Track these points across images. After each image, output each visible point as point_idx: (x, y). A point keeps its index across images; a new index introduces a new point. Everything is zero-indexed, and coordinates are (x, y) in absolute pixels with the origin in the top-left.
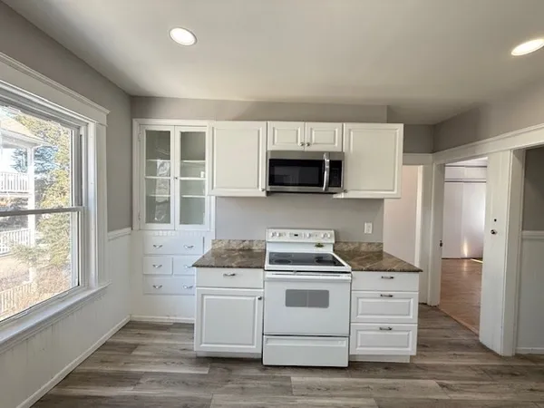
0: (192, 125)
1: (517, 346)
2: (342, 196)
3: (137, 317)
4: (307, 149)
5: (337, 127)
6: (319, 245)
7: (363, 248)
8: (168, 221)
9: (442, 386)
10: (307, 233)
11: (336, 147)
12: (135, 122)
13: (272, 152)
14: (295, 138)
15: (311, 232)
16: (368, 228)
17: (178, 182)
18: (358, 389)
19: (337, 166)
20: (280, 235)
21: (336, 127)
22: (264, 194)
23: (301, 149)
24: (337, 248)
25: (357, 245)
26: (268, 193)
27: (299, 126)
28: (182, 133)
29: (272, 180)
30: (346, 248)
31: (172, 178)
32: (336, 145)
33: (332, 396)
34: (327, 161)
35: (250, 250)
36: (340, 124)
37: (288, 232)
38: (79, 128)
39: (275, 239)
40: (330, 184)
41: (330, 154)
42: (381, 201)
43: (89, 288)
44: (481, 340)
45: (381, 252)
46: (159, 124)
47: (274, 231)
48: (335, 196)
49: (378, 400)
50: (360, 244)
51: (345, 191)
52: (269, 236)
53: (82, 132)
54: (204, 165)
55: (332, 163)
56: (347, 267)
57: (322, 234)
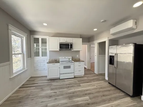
0: (44, 37)
1: (99, 72)
2: (73, 50)
3: (32, 76)
4: (66, 42)
6: (69, 59)
8: (39, 56)
10: (67, 57)
11: (71, 42)
12: (31, 36)
13: (60, 43)
14: (64, 40)
15: (68, 57)
16: (77, 56)
17: (41, 48)
19: (71, 45)
21: (71, 39)
22: (59, 50)
23: (65, 42)
24: (72, 59)
25: (76, 59)
26: (60, 50)
27: (65, 38)
28: (42, 39)
29: (60, 47)
30: (74, 59)
31: (40, 47)
34: (70, 44)
35: (56, 61)
36: (72, 38)
37: (64, 57)
38: (22, 38)
39: (61, 58)
40: (70, 48)
41: (70, 43)
43: (24, 69)
44: (95, 73)
46: (37, 37)
48: (72, 50)
49: (78, 80)
52: (60, 58)
53: (23, 39)
54: (46, 45)
55: (70, 45)
56: (73, 62)
57: (69, 57)
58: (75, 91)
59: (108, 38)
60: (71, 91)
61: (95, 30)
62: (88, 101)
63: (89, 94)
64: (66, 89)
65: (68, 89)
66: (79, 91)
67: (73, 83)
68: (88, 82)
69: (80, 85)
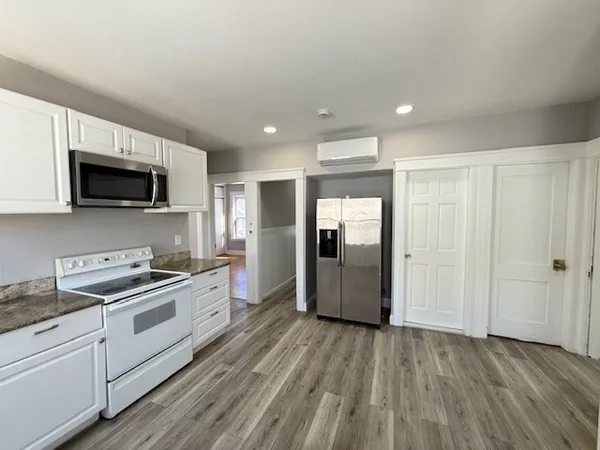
2: (165, 210)
4: (126, 156)
5: (156, 140)
6: (135, 266)
7: (176, 259)
9: (246, 332)
11: (157, 161)
16: (178, 241)
18: (208, 367)
20: (85, 263)
22: (69, 209)
23: (120, 156)
25: (170, 256)
27: (116, 129)
32: (157, 158)
33: (196, 383)
34: (154, 173)
36: (159, 139)
37: (96, 257)
42: (186, 214)
45: (190, 258)
47: (72, 260)
49: (223, 362)
50: (173, 255)
51: (168, 206)
55: (158, 176)
56: (187, 275)
57: (139, 252)
58: (269, 409)
59: (305, 171)
60: (259, 424)
61: (270, 130)
62: (339, 404)
63: (318, 382)
64: (224, 434)
65: (232, 429)
66: (281, 398)
67: (222, 387)
68: (267, 347)
69: (257, 375)
